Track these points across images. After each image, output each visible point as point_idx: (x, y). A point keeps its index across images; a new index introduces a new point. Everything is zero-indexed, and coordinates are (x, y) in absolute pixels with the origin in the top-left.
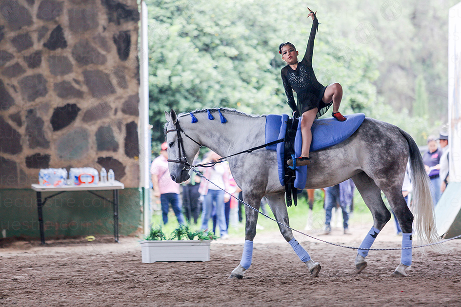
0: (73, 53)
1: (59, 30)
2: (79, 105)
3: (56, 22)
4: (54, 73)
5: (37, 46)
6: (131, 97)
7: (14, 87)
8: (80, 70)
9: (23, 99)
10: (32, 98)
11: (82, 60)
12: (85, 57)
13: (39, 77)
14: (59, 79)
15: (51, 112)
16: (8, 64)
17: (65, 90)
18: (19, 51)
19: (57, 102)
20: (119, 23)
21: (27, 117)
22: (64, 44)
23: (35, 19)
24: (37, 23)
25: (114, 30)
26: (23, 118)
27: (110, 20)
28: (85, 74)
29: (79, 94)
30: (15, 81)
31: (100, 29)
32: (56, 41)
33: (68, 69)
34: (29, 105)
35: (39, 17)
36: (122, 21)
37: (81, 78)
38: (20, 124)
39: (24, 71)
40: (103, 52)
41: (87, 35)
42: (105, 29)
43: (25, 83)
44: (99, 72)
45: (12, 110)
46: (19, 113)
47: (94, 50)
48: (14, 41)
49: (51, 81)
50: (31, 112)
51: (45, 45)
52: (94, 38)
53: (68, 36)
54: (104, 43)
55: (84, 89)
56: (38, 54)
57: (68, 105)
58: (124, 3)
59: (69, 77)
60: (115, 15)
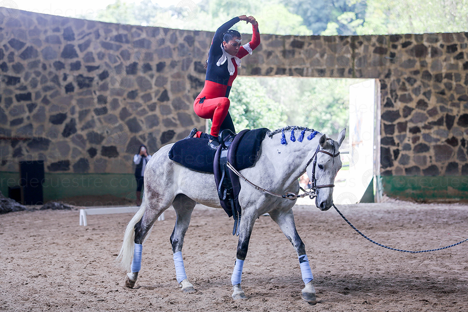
0: (173, 104)
1: (165, 92)
2: (175, 131)
3: (164, 88)
4: (162, 114)
5: (154, 100)
6: (202, 127)
7: (142, 121)
8: (176, 113)
9: (147, 127)
10: (151, 127)
11: (177, 107)
12: (178, 105)
13: (155, 116)
14: (165, 117)
15: (161, 134)
16: (139, 109)
17: (168, 123)
18: (145, 102)
19: (164, 129)
20: (196, 88)
21: (148, 137)
22: (167, 99)
23: (153, 86)
24: (155, 88)
25: (194, 91)
26: (146, 137)
27: (192, 87)
28: (178, 114)
29: (175, 125)
30: (142, 118)
31: (186, 92)
32: (164, 97)
33: (169, 112)
34: (150, 130)
35: (156, 85)
36: (198, 87)
37: (176, 117)
38: (144, 140)
39: (147, 113)
40: (188, 103)
41: (180, 95)
42: (189, 91)
43: (148, 119)
44: (185, 114)
45: (141, 133)
46: (144, 135)
47: (183, 102)
48: (143, 97)
49: (161, 118)
50: (150, 134)
51: (158, 100)
52: (184, 96)
53: (171, 95)
54: (188, 98)
55: (178, 122)
56: (155, 104)
57: (169, 131)
58: (199, 78)
59: (170, 116)
60: (194, 85)
